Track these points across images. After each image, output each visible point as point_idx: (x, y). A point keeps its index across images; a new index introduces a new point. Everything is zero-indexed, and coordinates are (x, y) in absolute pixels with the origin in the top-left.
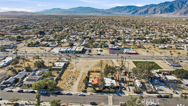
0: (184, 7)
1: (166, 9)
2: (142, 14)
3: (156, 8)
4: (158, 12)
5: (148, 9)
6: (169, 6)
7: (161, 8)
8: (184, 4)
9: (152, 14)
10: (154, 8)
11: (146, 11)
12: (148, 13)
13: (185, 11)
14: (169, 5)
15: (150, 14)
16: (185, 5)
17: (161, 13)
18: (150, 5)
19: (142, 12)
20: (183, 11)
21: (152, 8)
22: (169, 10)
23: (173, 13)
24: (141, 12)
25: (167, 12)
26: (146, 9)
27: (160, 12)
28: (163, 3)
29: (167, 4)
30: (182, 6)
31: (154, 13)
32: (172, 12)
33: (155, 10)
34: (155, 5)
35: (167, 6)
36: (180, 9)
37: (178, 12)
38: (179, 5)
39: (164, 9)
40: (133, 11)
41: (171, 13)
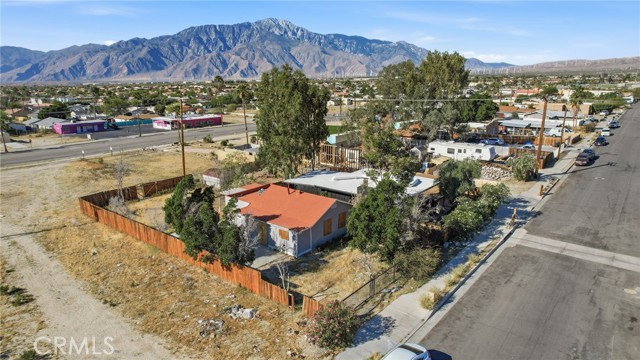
0: (188, 57)
1: (140, 59)
2: (61, 77)
3: (109, 58)
4: (121, 70)
5: (81, 60)
6: (149, 52)
7: (126, 59)
8: (185, 48)
9: (101, 76)
10: (101, 56)
11: (74, 67)
12: (84, 75)
13: (194, 66)
14: (146, 48)
15: (94, 77)
16: (190, 51)
17: (131, 72)
18: (84, 47)
19: (63, 72)
20: (188, 66)
21: (94, 58)
22: (150, 62)
23: (164, 72)
24: (58, 70)
25: (148, 69)
26: (74, 60)
27: (125, 71)
28: (127, 43)
29: (140, 46)
30: (181, 53)
31: (107, 74)
32: (162, 69)
33: (106, 63)
34: (104, 48)
35: (140, 50)
36: (180, 61)
37: (179, 69)
38: (173, 48)
39: (136, 59)
40: (17, 66)
41: (159, 73)
